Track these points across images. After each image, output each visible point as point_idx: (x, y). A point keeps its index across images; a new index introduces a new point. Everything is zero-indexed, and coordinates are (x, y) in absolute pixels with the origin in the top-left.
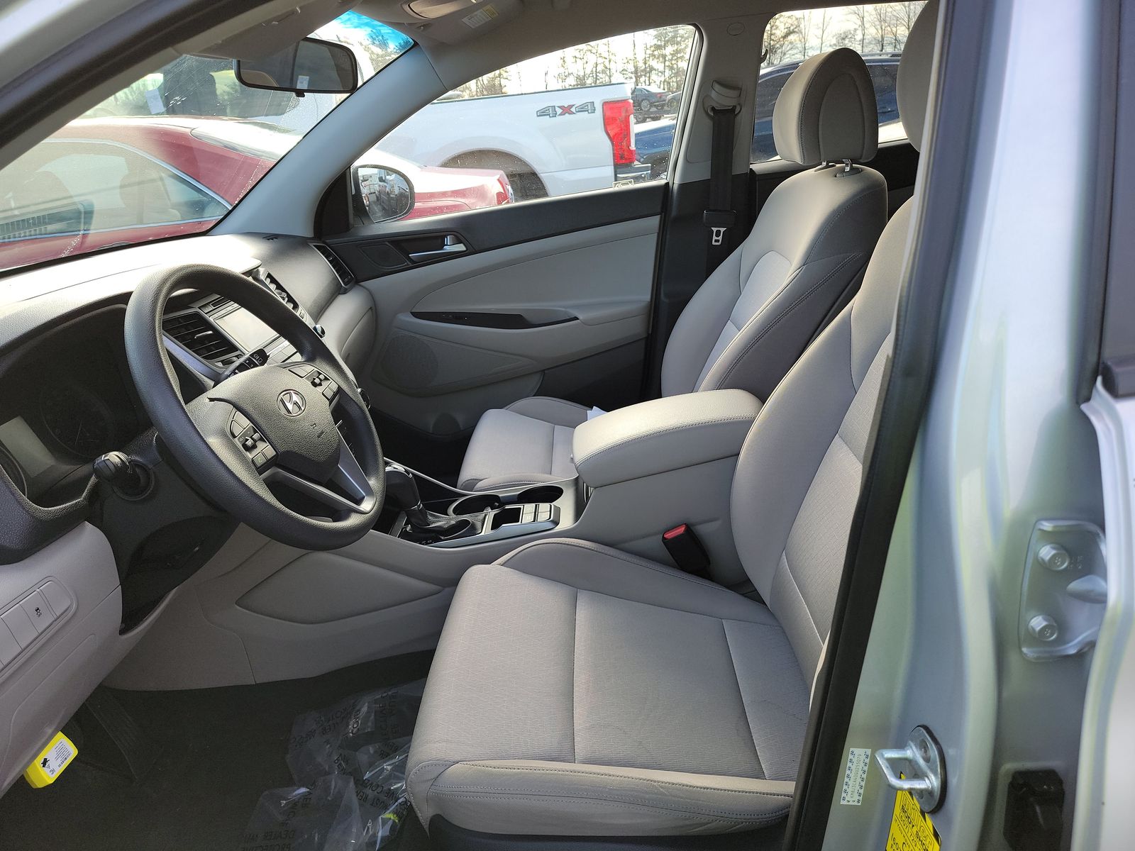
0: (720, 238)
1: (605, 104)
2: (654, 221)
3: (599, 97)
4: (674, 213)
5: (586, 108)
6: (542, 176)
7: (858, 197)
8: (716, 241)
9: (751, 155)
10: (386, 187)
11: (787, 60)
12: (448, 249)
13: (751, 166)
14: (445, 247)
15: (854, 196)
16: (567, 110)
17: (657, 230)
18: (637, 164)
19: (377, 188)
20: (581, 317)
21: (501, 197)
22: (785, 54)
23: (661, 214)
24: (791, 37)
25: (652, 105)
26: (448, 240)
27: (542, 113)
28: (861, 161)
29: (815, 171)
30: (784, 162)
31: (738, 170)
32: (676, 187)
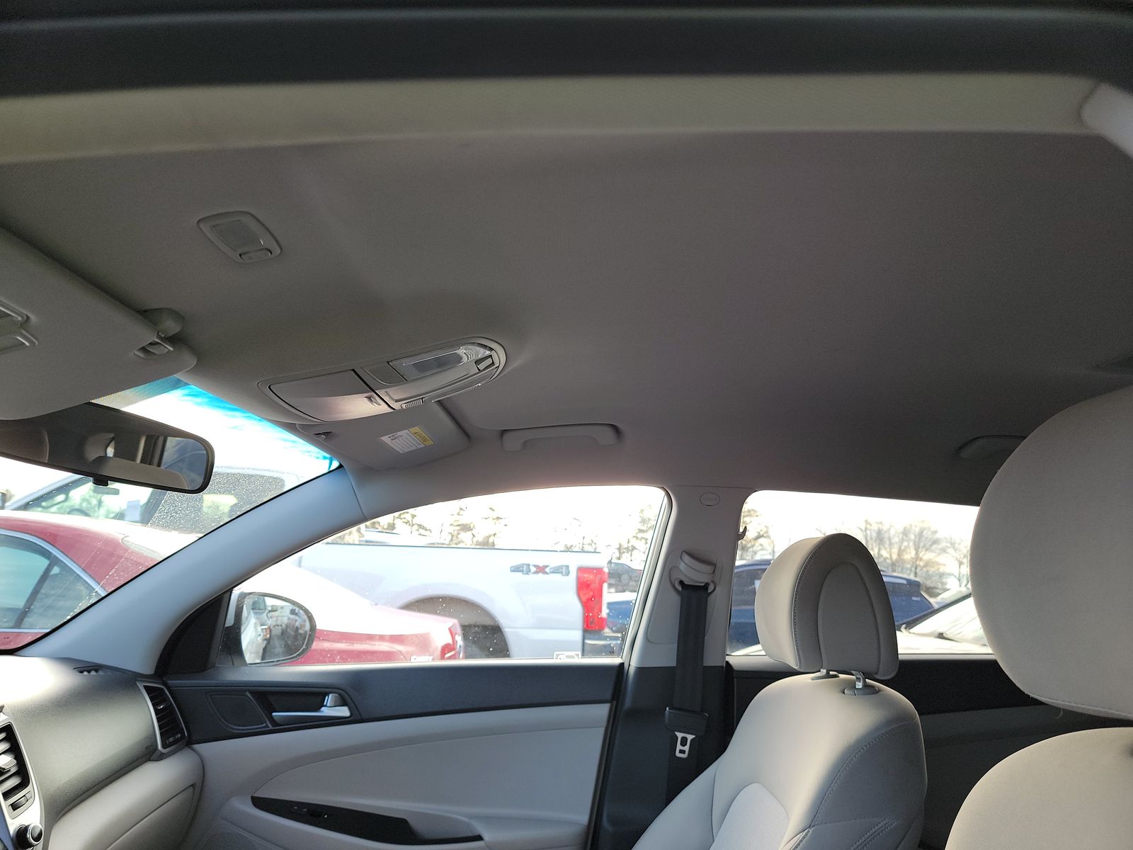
0: (687, 748)
1: (581, 570)
2: (602, 711)
3: (576, 562)
4: (628, 703)
5: (562, 570)
6: (508, 631)
7: (883, 731)
8: (682, 752)
9: (727, 644)
10: (296, 620)
11: (758, 557)
12: (326, 711)
13: (728, 658)
14: (323, 709)
15: (877, 729)
16: (541, 570)
17: (604, 723)
18: (607, 632)
19: (285, 620)
20: (486, 837)
21: (446, 649)
22: (756, 553)
23: (611, 702)
24: (761, 541)
25: (631, 578)
26: (329, 699)
27: (516, 569)
28: (877, 677)
29: (812, 679)
30: (767, 660)
31: (711, 660)
32: (632, 671)
